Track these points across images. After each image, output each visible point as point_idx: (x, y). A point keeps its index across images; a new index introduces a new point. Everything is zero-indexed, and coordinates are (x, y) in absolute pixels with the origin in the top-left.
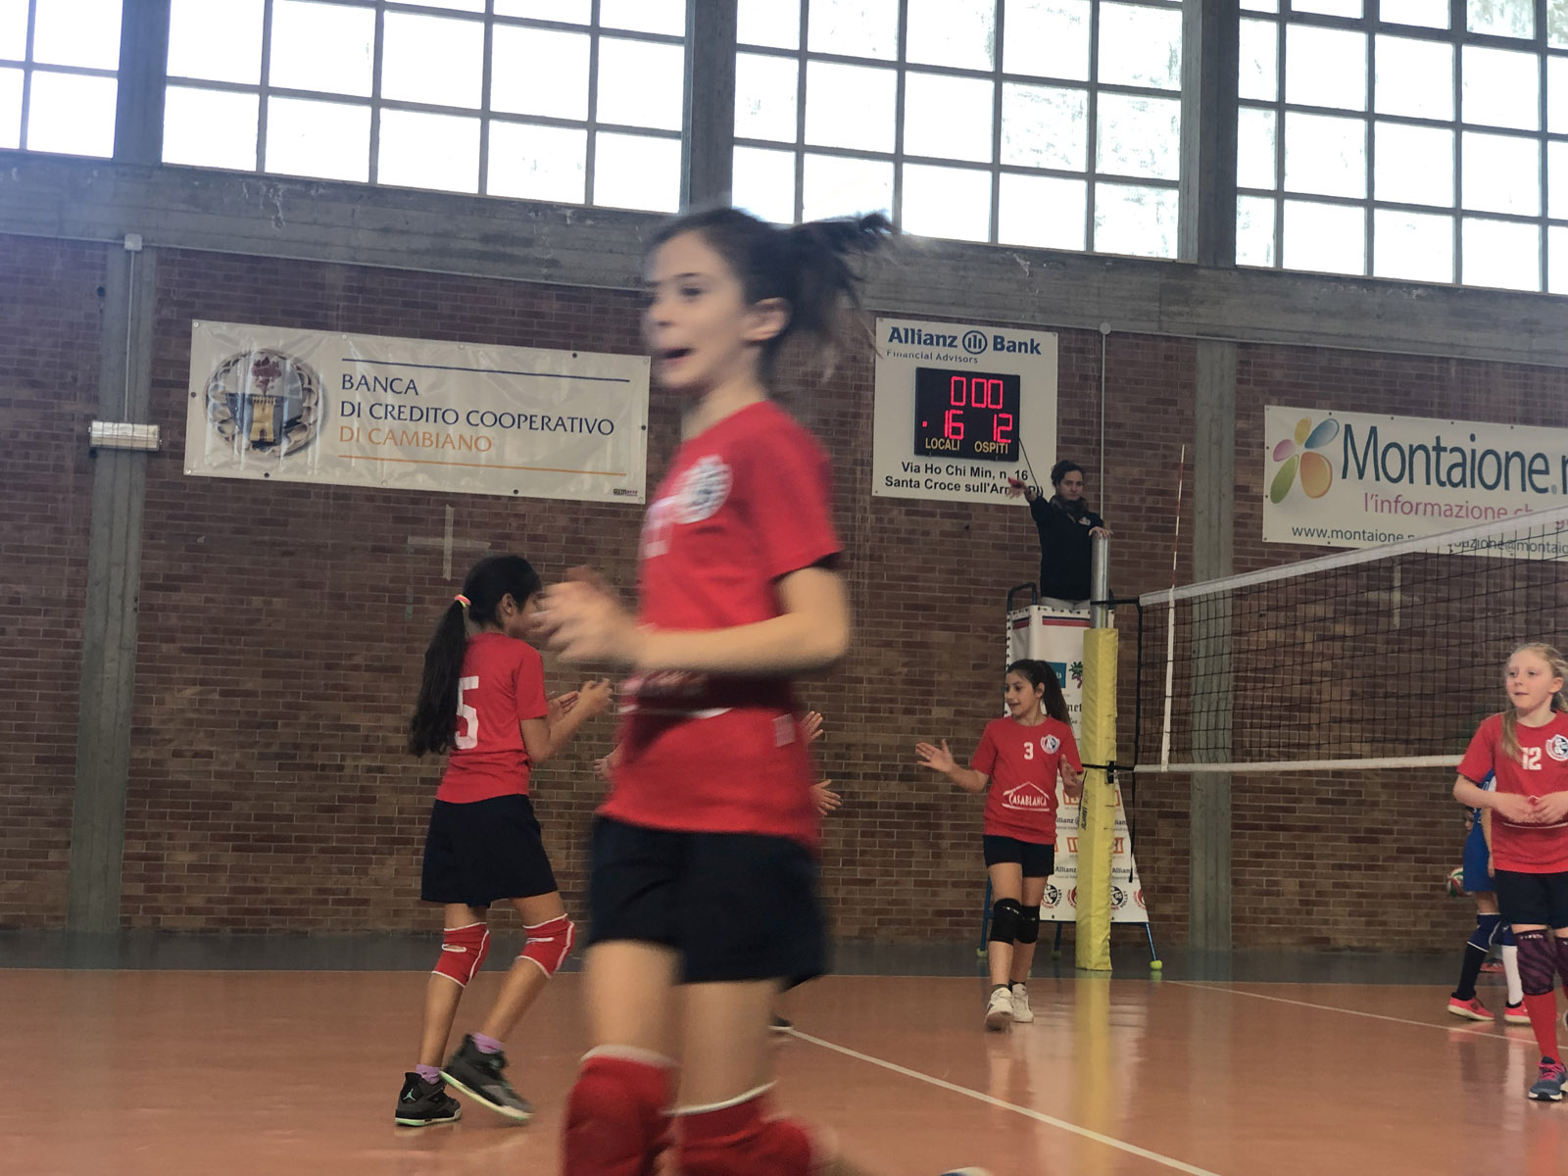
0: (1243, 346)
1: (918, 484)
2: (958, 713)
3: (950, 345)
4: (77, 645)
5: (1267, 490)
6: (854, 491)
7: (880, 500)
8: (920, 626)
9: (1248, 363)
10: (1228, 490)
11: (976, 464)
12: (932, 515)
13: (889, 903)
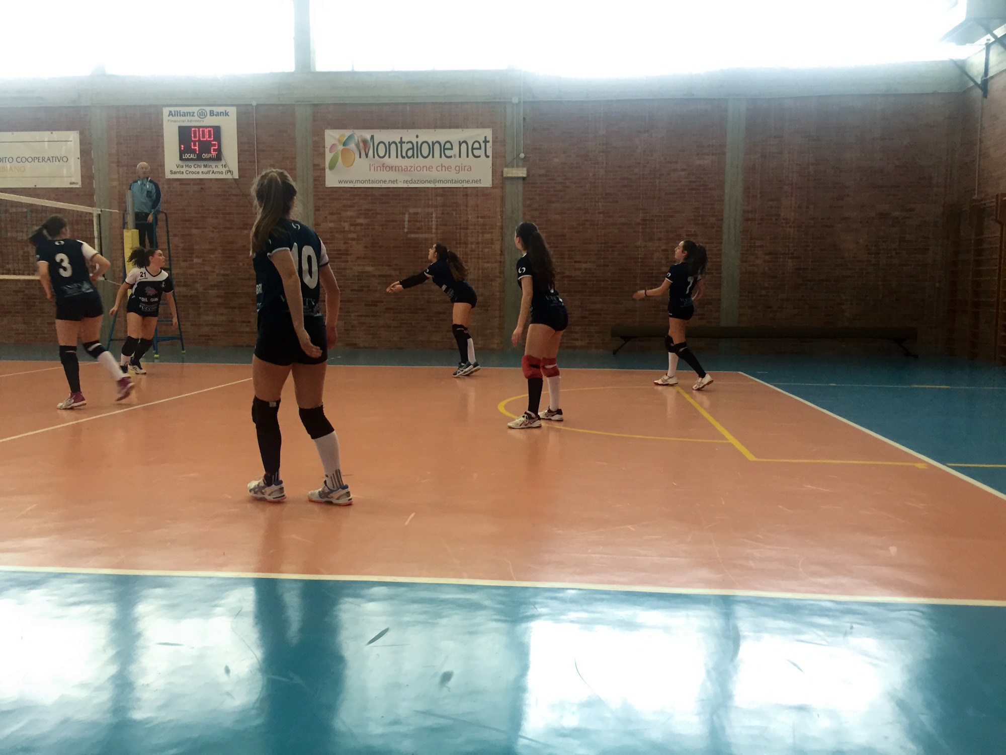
0: (314, 105)
1: (183, 173)
3: (193, 116)
5: (327, 165)
7: (169, 180)
9: (316, 113)
10: (310, 166)
11: (206, 163)
12: (189, 184)
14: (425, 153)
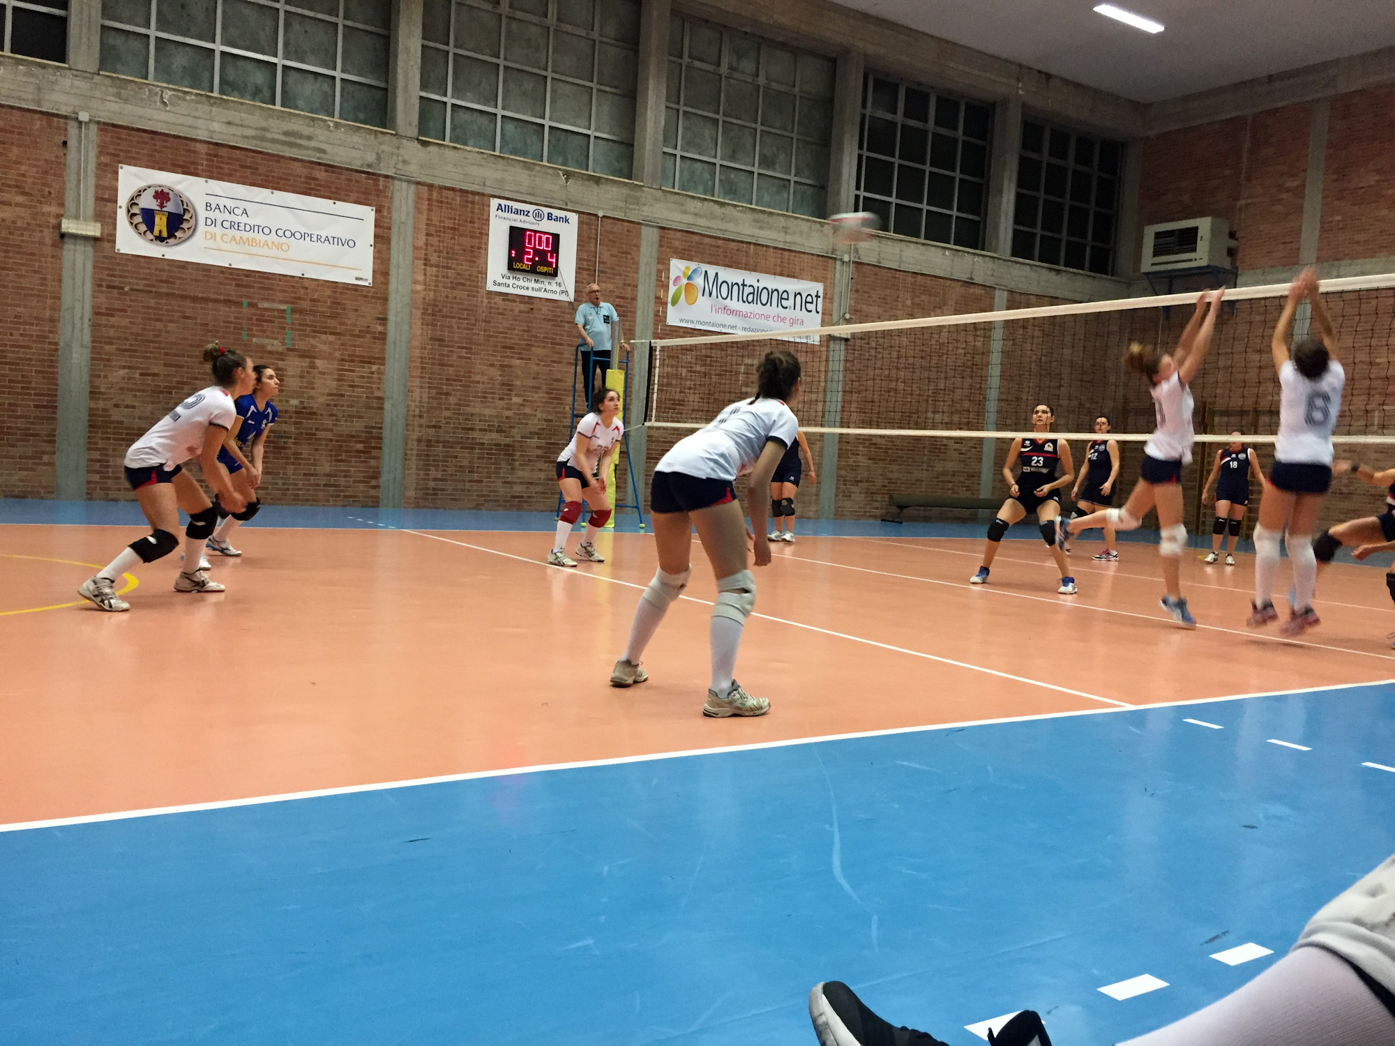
0: (663, 228)
1: (509, 286)
2: (524, 400)
3: (527, 215)
4: (56, 344)
6: (477, 287)
7: (490, 293)
8: (507, 357)
9: (663, 237)
10: (652, 298)
11: (537, 277)
12: (514, 301)
13: (490, 491)
14: (764, 300)
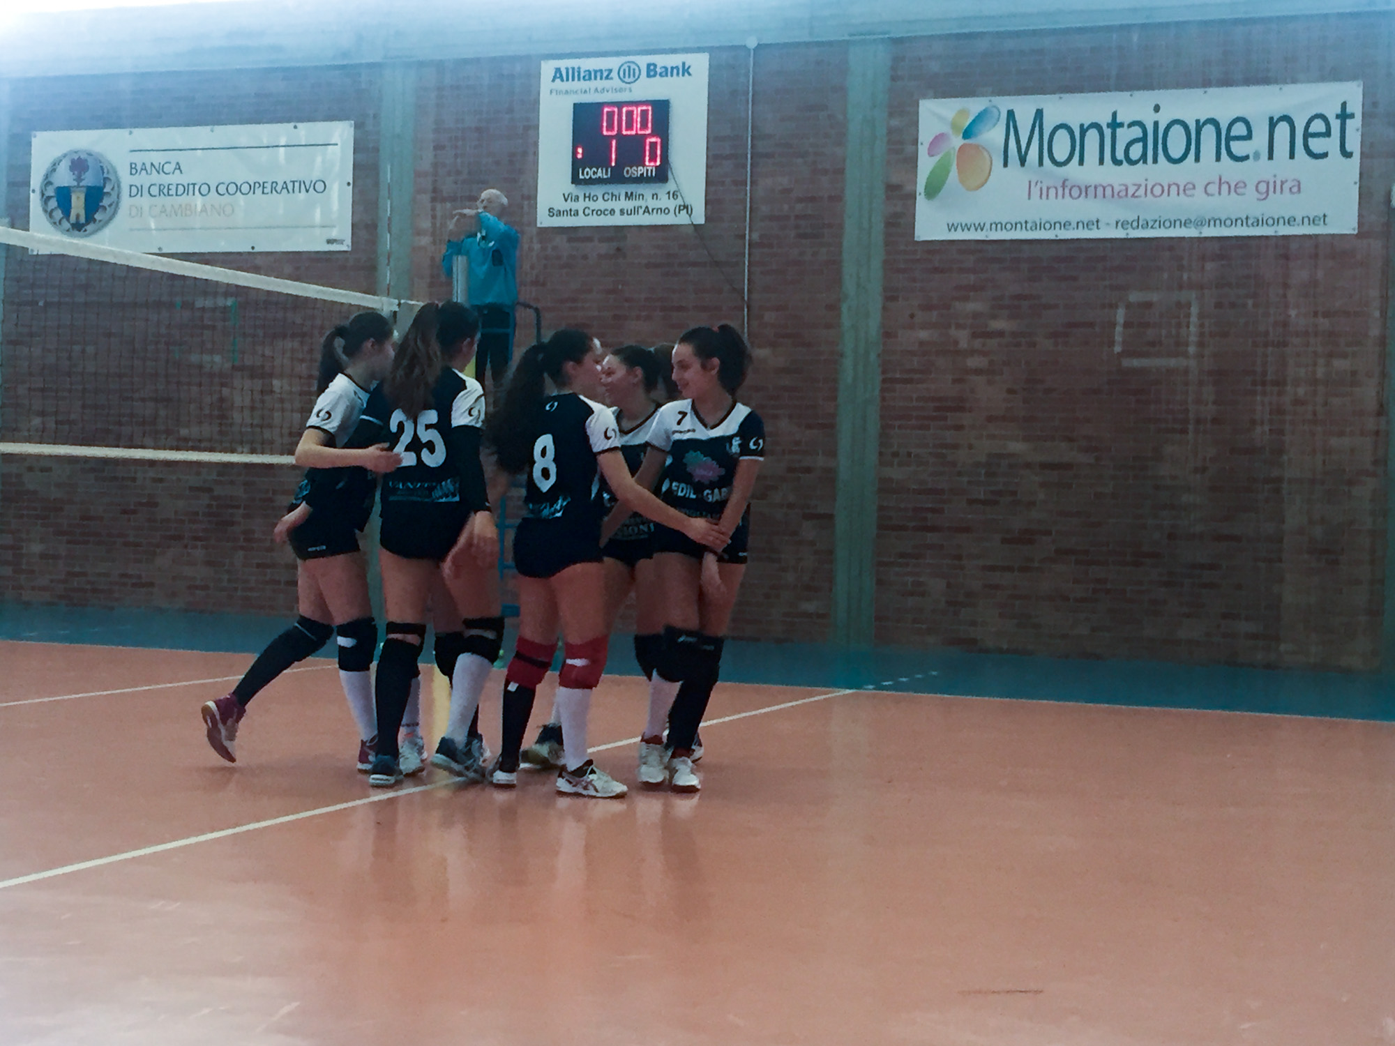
0: (897, 41)
1: (577, 213)
3: (607, 78)
5: (921, 187)
7: (544, 231)
9: (901, 58)
10: (880, 192)
11: (631, 188)
12: (590, 239)
14: (1176, 149)
